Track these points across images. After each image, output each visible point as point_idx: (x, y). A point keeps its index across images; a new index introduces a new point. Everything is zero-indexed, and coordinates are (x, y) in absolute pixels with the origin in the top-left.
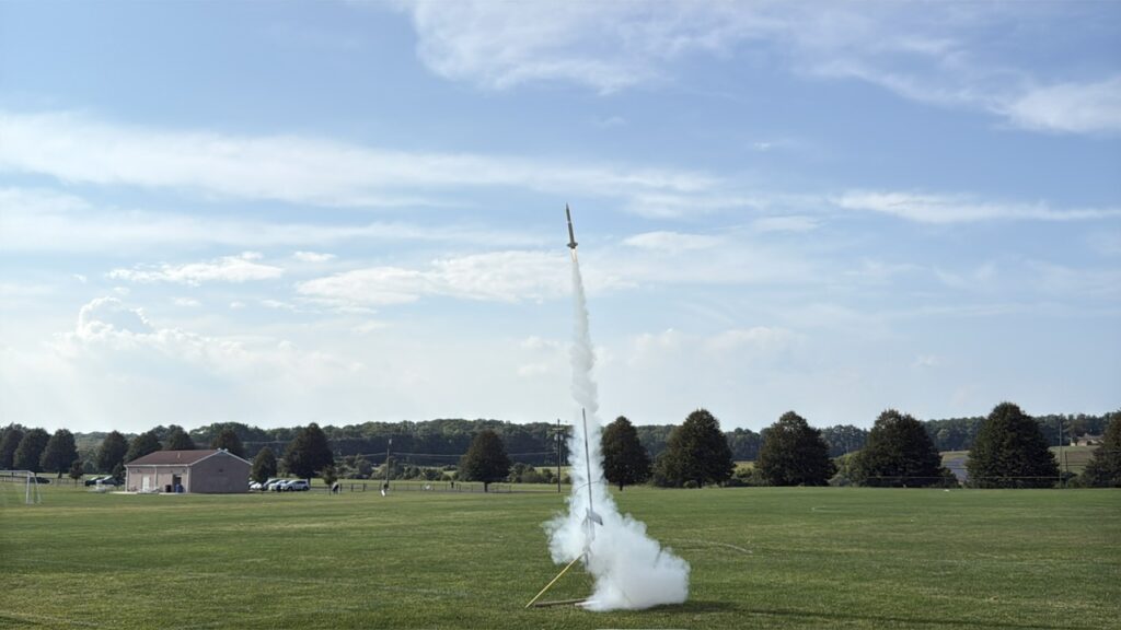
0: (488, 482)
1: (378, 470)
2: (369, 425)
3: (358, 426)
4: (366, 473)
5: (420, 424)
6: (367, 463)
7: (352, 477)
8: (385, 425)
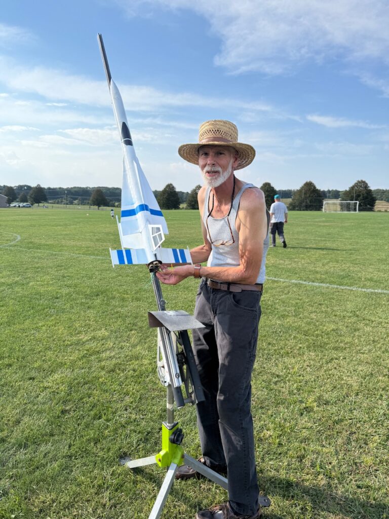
0: (99, 206)
1: (76, 202)
2: (75, 188)
3: (71, 188)
4: (71, 203)
5: (92, 188)
6: (72, 199)
7: (64, 204)
8: (80, 188)
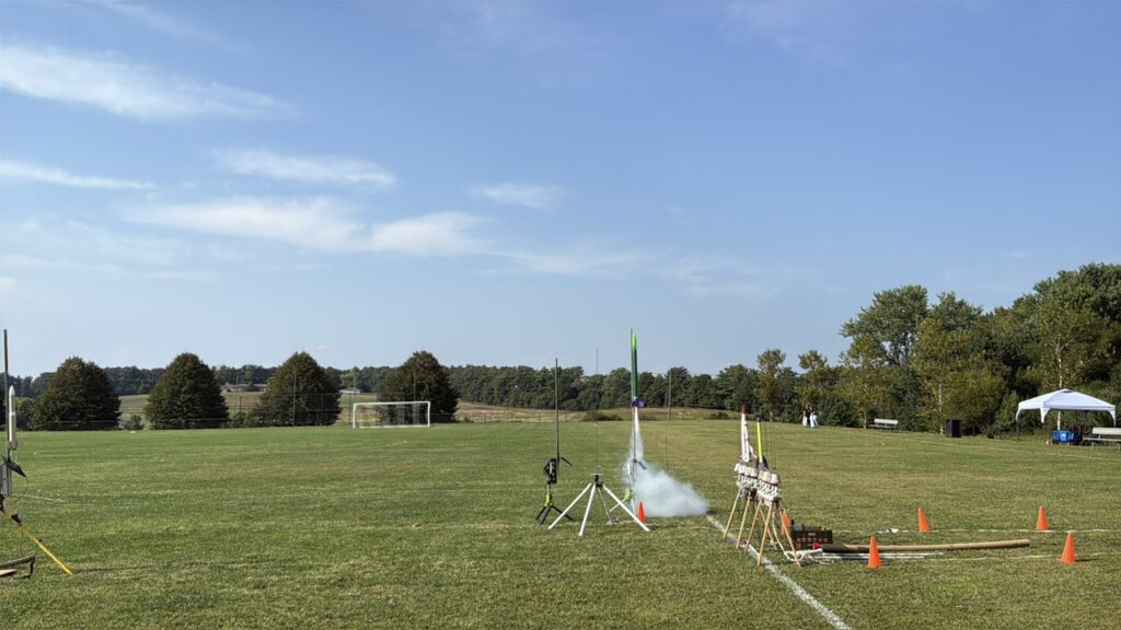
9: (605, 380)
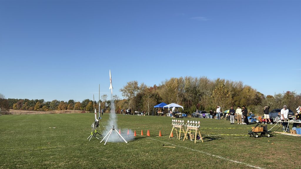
9: (51, 103)
